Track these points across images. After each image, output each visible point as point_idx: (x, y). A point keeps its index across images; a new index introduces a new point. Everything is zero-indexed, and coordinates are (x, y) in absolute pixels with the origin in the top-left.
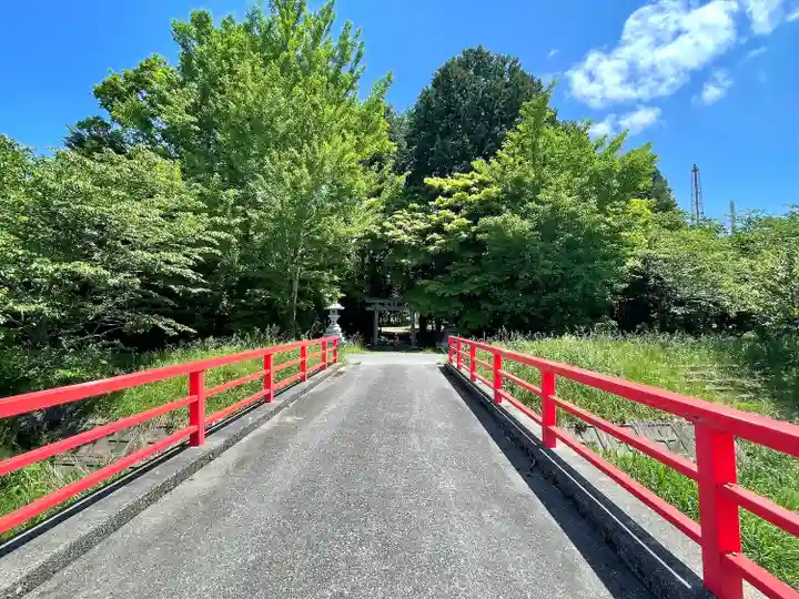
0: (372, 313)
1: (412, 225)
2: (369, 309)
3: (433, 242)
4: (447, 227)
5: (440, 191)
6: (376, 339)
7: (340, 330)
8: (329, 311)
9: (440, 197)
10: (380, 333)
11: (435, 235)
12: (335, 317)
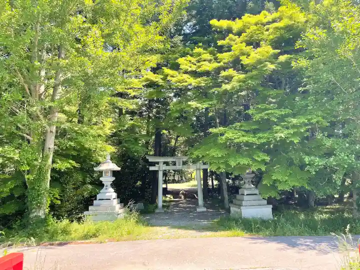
0: (156, 172)
1: (199, 67)
2: (152, 168)
3: (229, 79)
4: (245, 61)
5: (229, 31)
6: (160, 198)
7: (114, 195)
8: (101, 172)
9: (231, 35)
10: (166, 192)
11: (231, 72)
12: (108, 180)
